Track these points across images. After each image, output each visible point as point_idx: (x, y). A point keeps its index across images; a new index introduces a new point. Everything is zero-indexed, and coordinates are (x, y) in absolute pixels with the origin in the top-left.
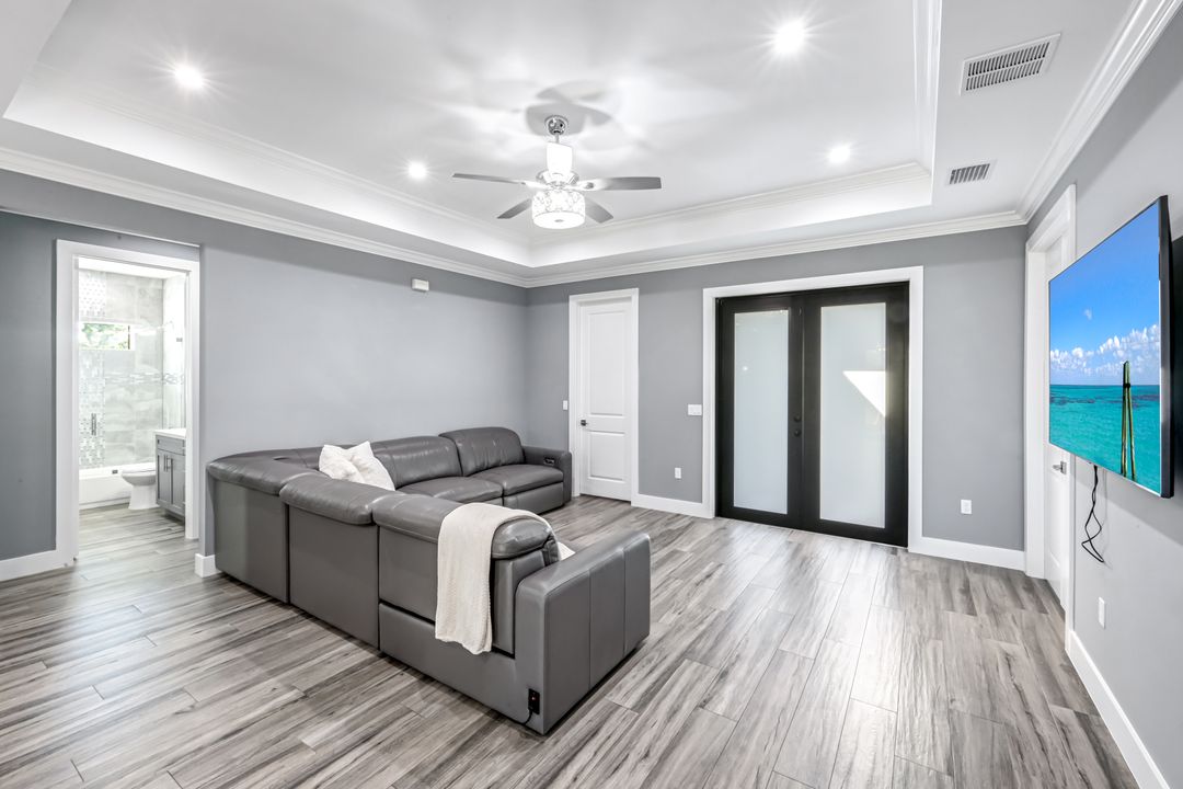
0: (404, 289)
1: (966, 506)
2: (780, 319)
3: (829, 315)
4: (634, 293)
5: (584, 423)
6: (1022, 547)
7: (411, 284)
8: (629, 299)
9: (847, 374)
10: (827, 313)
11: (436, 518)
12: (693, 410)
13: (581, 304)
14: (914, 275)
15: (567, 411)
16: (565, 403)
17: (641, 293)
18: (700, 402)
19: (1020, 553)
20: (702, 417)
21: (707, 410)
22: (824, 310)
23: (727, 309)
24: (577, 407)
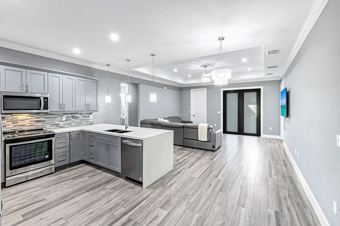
0: (163, 89)
1: (271, 129)
2: (236, 95)
3: (246, 94)
4: (206, 89)
5: (194, 116)
6: (280, 135)
7: (164, 88)
8: (205, 90)
9: (249, 105)
10: (245, 94)
11: (197, 125)
12: (219, 112)
13: (193, 91)
14: (261, 87)
15: (190, 113)
16: (190, 112)
17: (207, 89)
18: (220, 111)
19: (280, 136)
20: (220, 114)
21: (221, 112)
22: (245, 93)
23: (225, 93)
24: (192, 112)
